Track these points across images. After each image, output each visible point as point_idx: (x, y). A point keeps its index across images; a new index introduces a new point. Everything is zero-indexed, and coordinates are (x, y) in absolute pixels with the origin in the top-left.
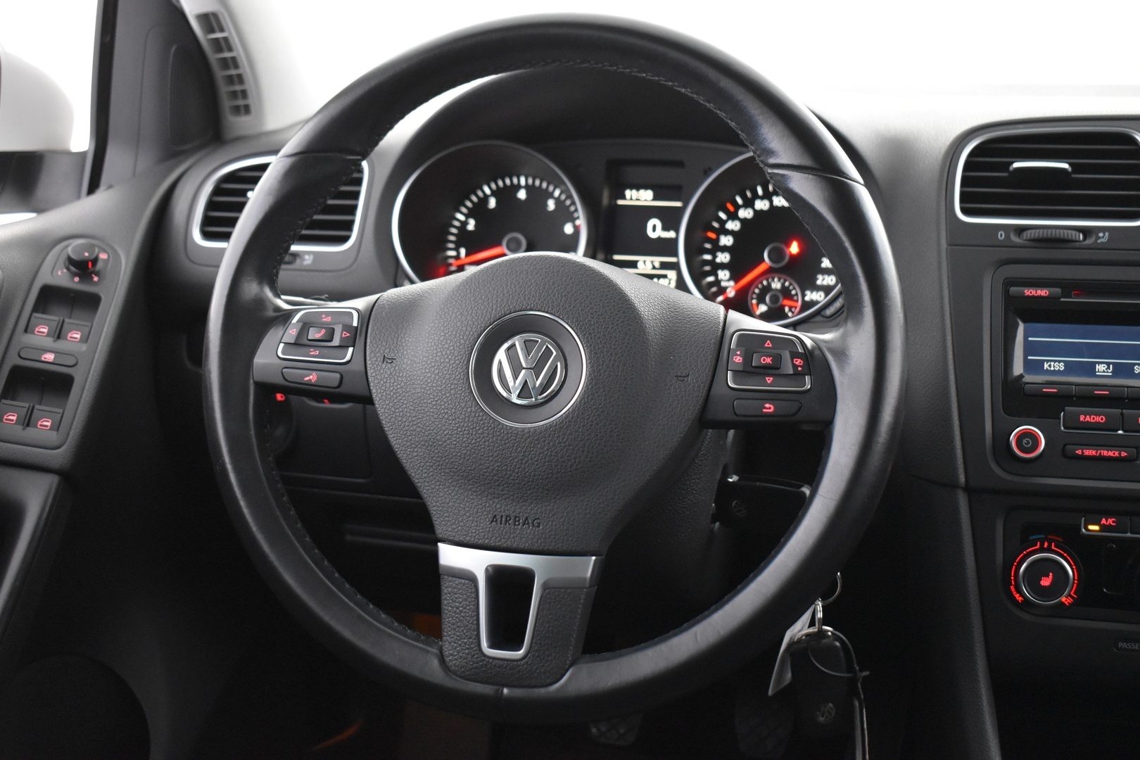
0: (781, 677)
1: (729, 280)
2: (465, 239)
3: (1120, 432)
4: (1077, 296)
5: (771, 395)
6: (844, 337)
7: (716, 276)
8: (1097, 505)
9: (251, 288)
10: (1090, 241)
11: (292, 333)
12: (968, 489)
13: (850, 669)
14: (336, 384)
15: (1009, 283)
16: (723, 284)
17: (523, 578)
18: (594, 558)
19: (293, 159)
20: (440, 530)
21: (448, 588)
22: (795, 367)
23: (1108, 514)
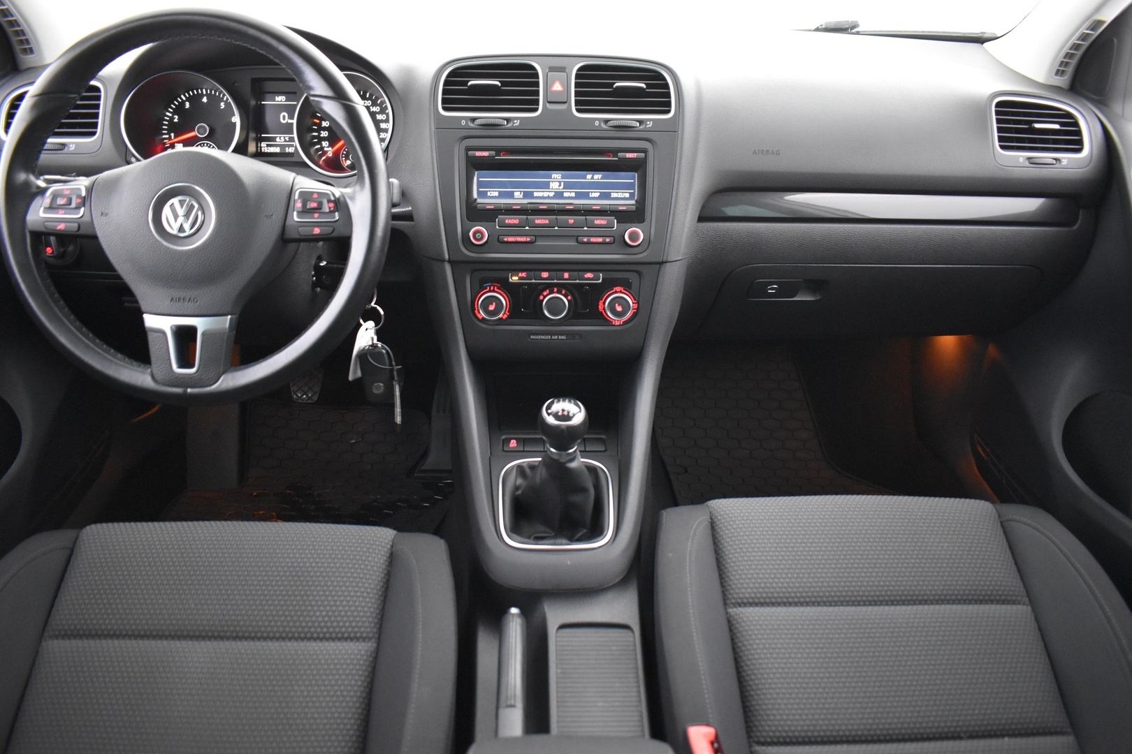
0: (354, 373)
1: (328, 147)
2: (173, 128)
3: (527, 228)
4: (504, 155)
5: (320, 224)
6: (354, 193)
7: (321, 145)
8: (516, 266)
9: (22, 177)
10: (510, 125)
11: (47, 200)
12: (450, 261)
13: (391, 365)
14: (76, 229)
15: (468, 149)
16: (326, 149)
17: (192, 330)
18: (229, 317)
19: (35, 98)
20: (143, 308)
21: (151, 338)
22: (330, 208)
23: (522, 271)
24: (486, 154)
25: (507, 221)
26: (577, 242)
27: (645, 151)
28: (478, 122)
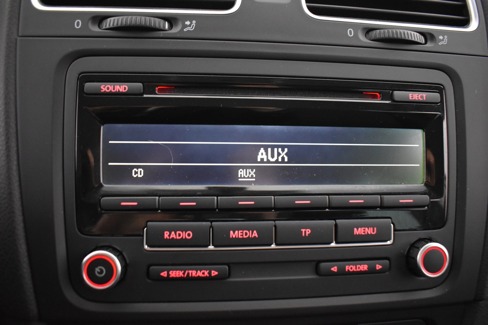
4: (161, 91)
10: (175, 30)
15: (84, 78)
24: (121, 88)
25: (166, 235)
26: (317, 271)
27: (439, 88)
28: (109, 23)
